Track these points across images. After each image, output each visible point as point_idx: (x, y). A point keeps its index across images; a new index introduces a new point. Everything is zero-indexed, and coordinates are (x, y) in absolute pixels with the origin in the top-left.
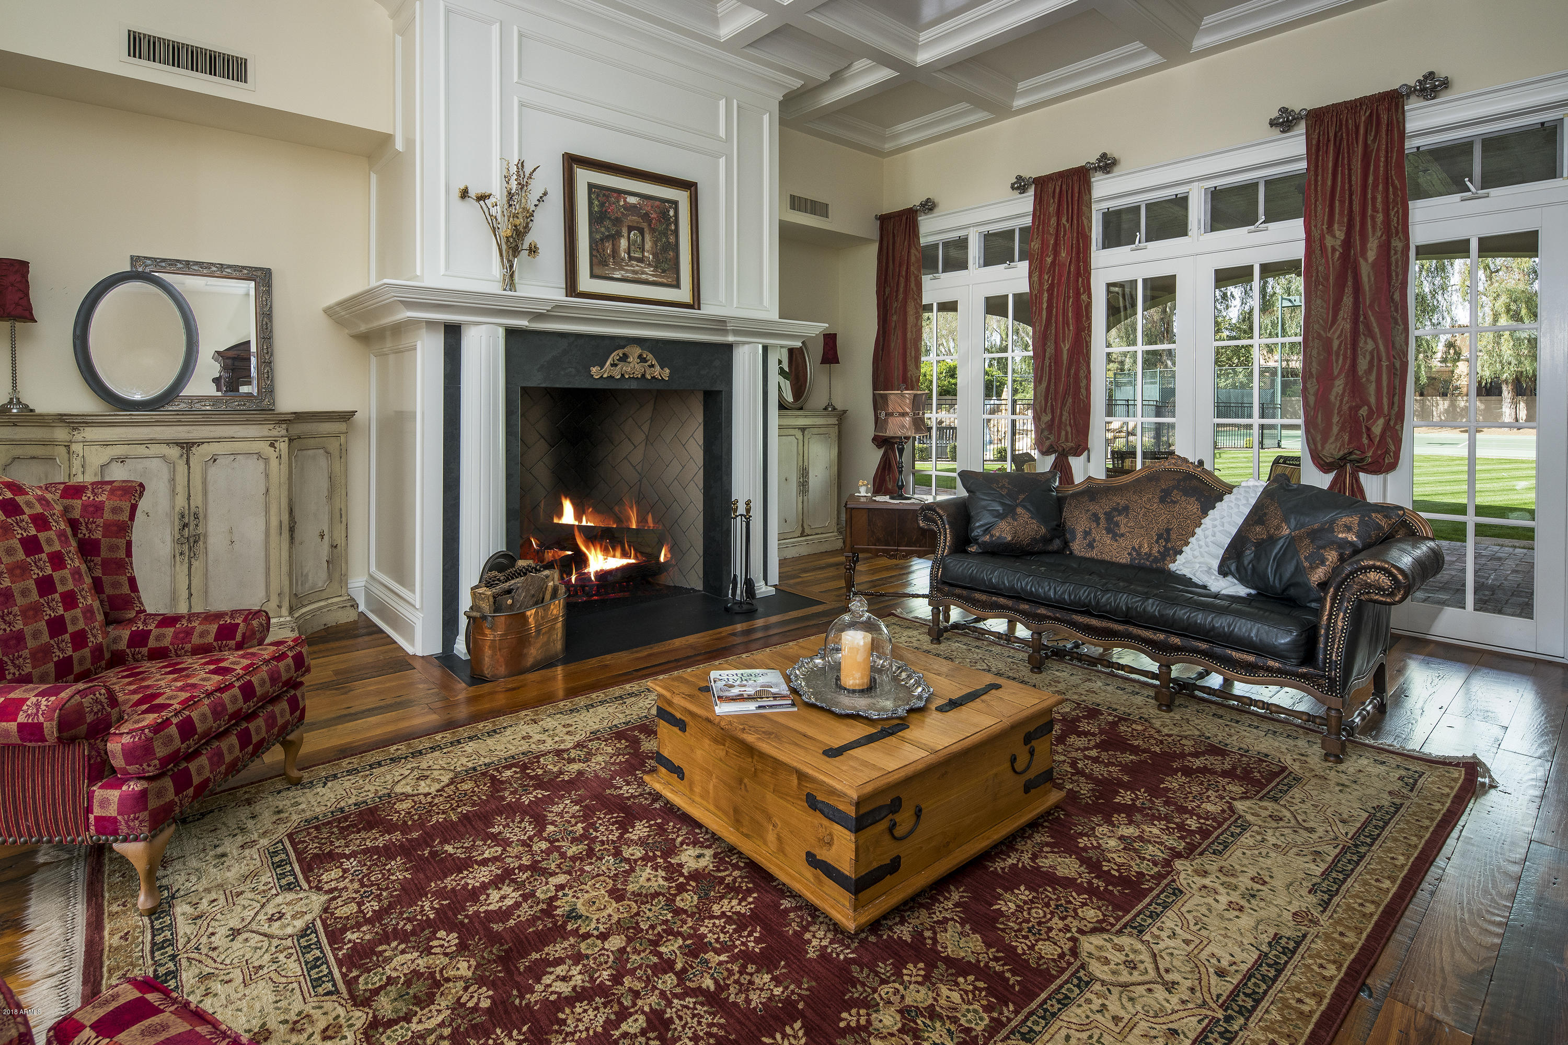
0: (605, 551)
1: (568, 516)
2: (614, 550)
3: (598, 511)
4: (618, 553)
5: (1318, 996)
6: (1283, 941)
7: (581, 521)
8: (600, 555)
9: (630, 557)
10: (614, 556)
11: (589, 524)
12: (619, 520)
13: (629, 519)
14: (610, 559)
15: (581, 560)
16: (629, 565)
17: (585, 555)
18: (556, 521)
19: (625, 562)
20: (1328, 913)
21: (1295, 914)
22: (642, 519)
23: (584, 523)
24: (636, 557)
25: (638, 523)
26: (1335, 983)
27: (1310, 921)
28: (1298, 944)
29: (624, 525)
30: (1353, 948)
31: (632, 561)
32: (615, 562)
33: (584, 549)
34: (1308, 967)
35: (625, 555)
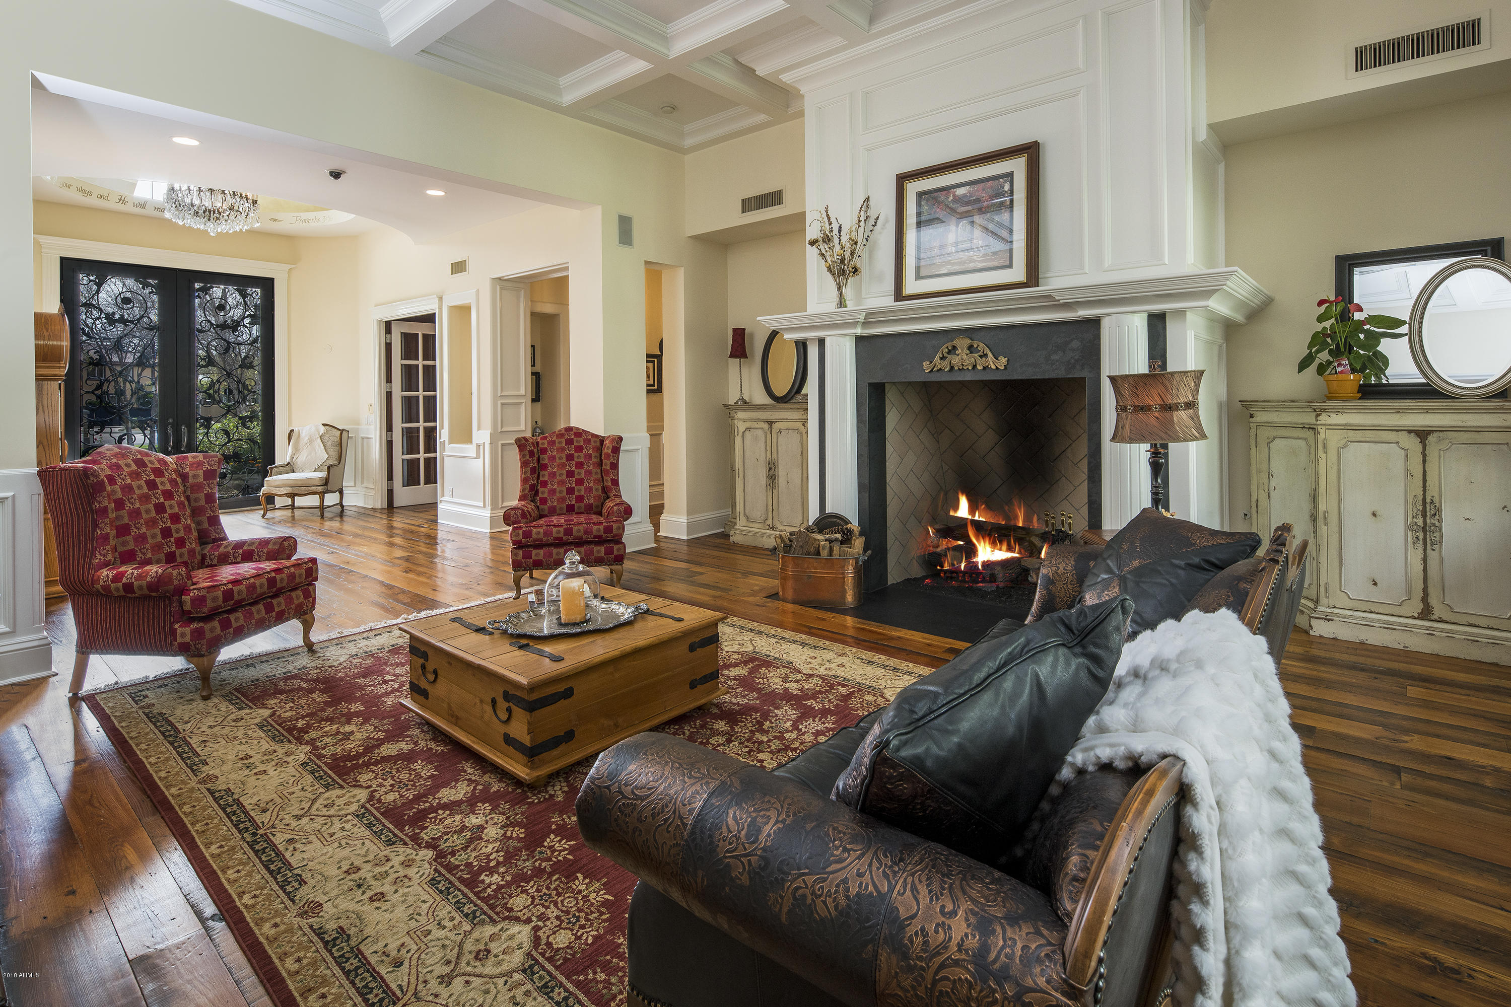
0: (993, 544)
1: (963, 510)
2: (1001, 542)
3: (990, 508)
4: (1004, 547)
5: (232, 882)
6: (296, 885)
7: (974, 515)
8: (988, 548)
9: (1014, 552)
10: (1000, 550)
11: (981, 519)
12: (1007, 517)
13: (1016, 517)
14: (997, 552)
15: (971, 551)
16: (1013, 558)
17: (974, 545)
18: (952, 513)
19: (1009, 555)
20: (307, 930)
21: (321, 905)
22: (1027, 518)
23: (977, 518)
24: (1019, 553)
25: (1024, 521)
26: (235, 897)
27: (306, 912)
28: (288, 894)
29: (1012, 523)
30: (257, 924)
31: (1017, 555)
32: (1001, 555)
33: (974, 540)
34: (262, 888)
35: (1010, 549)
